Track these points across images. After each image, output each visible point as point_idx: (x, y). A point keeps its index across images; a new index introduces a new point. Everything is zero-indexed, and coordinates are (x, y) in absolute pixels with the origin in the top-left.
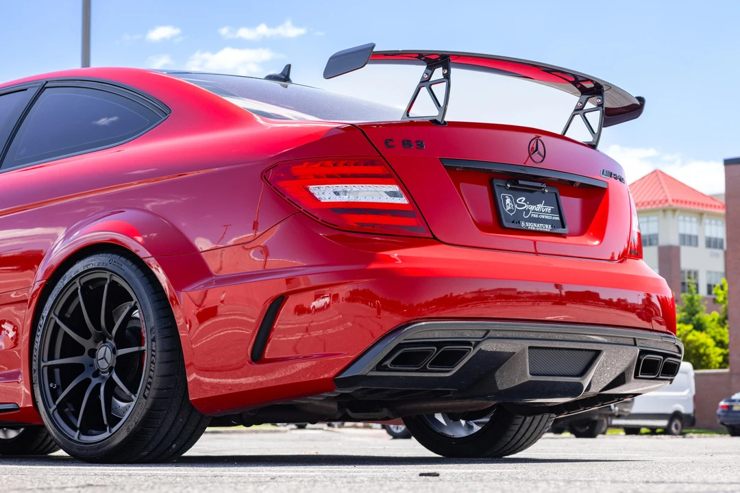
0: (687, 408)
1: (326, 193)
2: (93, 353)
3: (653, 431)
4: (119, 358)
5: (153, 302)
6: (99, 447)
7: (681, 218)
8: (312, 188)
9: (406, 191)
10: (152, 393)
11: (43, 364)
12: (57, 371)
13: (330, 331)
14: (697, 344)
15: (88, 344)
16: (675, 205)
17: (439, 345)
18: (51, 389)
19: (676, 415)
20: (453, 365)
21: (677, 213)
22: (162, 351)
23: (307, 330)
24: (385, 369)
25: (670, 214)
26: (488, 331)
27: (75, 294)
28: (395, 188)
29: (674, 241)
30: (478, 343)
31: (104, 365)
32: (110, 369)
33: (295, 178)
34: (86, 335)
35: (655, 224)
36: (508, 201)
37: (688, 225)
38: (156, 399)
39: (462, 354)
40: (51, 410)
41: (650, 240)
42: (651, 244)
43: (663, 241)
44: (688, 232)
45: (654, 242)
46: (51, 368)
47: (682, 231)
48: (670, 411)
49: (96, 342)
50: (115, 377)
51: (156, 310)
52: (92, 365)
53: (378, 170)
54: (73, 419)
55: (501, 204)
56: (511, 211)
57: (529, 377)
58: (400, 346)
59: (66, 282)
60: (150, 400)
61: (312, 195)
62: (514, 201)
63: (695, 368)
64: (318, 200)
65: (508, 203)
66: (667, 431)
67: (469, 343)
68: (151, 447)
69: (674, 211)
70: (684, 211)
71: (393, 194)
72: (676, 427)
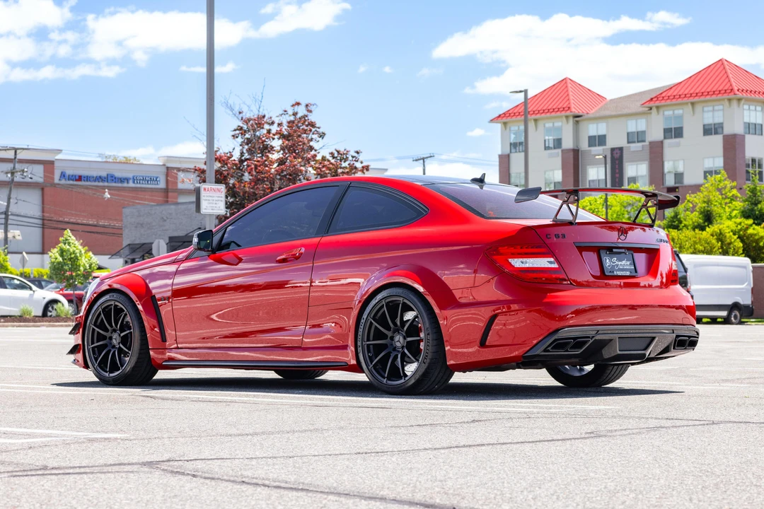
0: (746, 300)
1: (517, 263)
2: (392, 338)
3: (714, 321)
4: (407, 342)
5: (427, 315)
6: (399, 387)
7: (746, 107)
8: (510, 260)
9: (557, 261)
10: (428, 361)
11: (364, 343)
12: (371, 346)
13: (518, 326)
14: (757, 237)
15: (389, 334)
16: (740, 95)
17: (574, 339)
18: (369, 356)
19: (736, 306)
20: (581, 348)
21: (742, 102)
22: (433, 340)
23: (505, 325)
24: (548, 351)
25: (735, 103)
26: (598, 331)
27: (382, 306)
28: (552, 260)
29: (738, 129)
30: (593, 337)
31: (398, 344)
32: (403, 347)
33: (501, 254)
34: (388, 328)
35: (721, 113)
36: (608, 261)
37: (753, 114)
38: (430, 364)
39: (585, 343)
40: (370, 368)
41: (716, 129)
42: (716, 133)
43: (728, 130)
44: (753, 121)
45: (720, 130)
46: (368, 345)
47: (746, 120)
48: (730, 302)
49: (394, 332)
50: (406, 351)
51: (429, 319)
52: (392, 345)
53: (543, 250)
54: (383, 374)
55: (604, 263)
56: (609, 266)
57: (619, 352)
58: (556, 340)
59: (377, 301)
60: (427, 364)
61: (510, 263)
62: (610, 261)
63: (754, 261)
64: (513, 266)
65: (608, 262)
66: (726, 321)
67: (589, 337)
68: (426, 387)
69: (739, 100)
70: (749, 101)
71: (551, 262)
72: (735, 317)
